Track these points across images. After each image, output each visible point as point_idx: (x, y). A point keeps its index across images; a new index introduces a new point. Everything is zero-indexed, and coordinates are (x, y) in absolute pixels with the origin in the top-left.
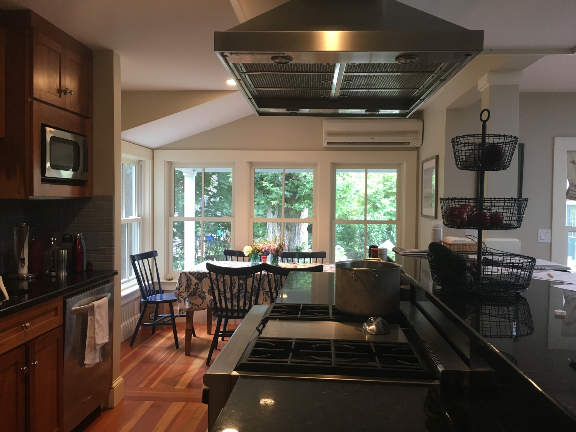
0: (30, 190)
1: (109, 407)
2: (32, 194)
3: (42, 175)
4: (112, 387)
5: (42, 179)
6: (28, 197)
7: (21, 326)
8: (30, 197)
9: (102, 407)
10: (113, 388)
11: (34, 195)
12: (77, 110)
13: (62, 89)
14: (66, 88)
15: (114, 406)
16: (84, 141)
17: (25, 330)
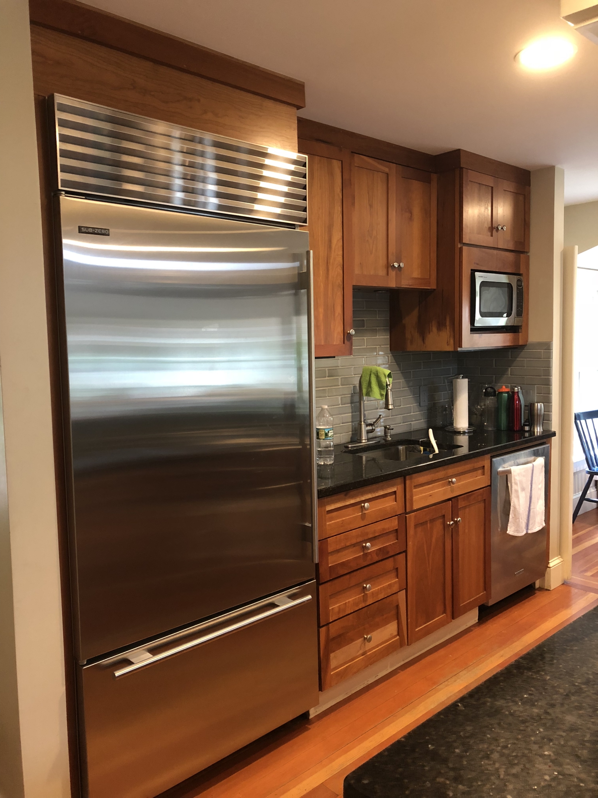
0: (459, 341)
1: (546, 588)
2: (460, 346)
3: (471, 325)
4: (549, 566)
5: (471, 328)
6: (457, 349)
7: (448, 480)
8: (459, 349)
9: (537, 586)
10: (550, 568)
11: (463, 346)
12: (511, 246)
13: (494, 226)
14: (499, 224)
15: (551, 588)
16: (519, 280)
17: (452, 485)
